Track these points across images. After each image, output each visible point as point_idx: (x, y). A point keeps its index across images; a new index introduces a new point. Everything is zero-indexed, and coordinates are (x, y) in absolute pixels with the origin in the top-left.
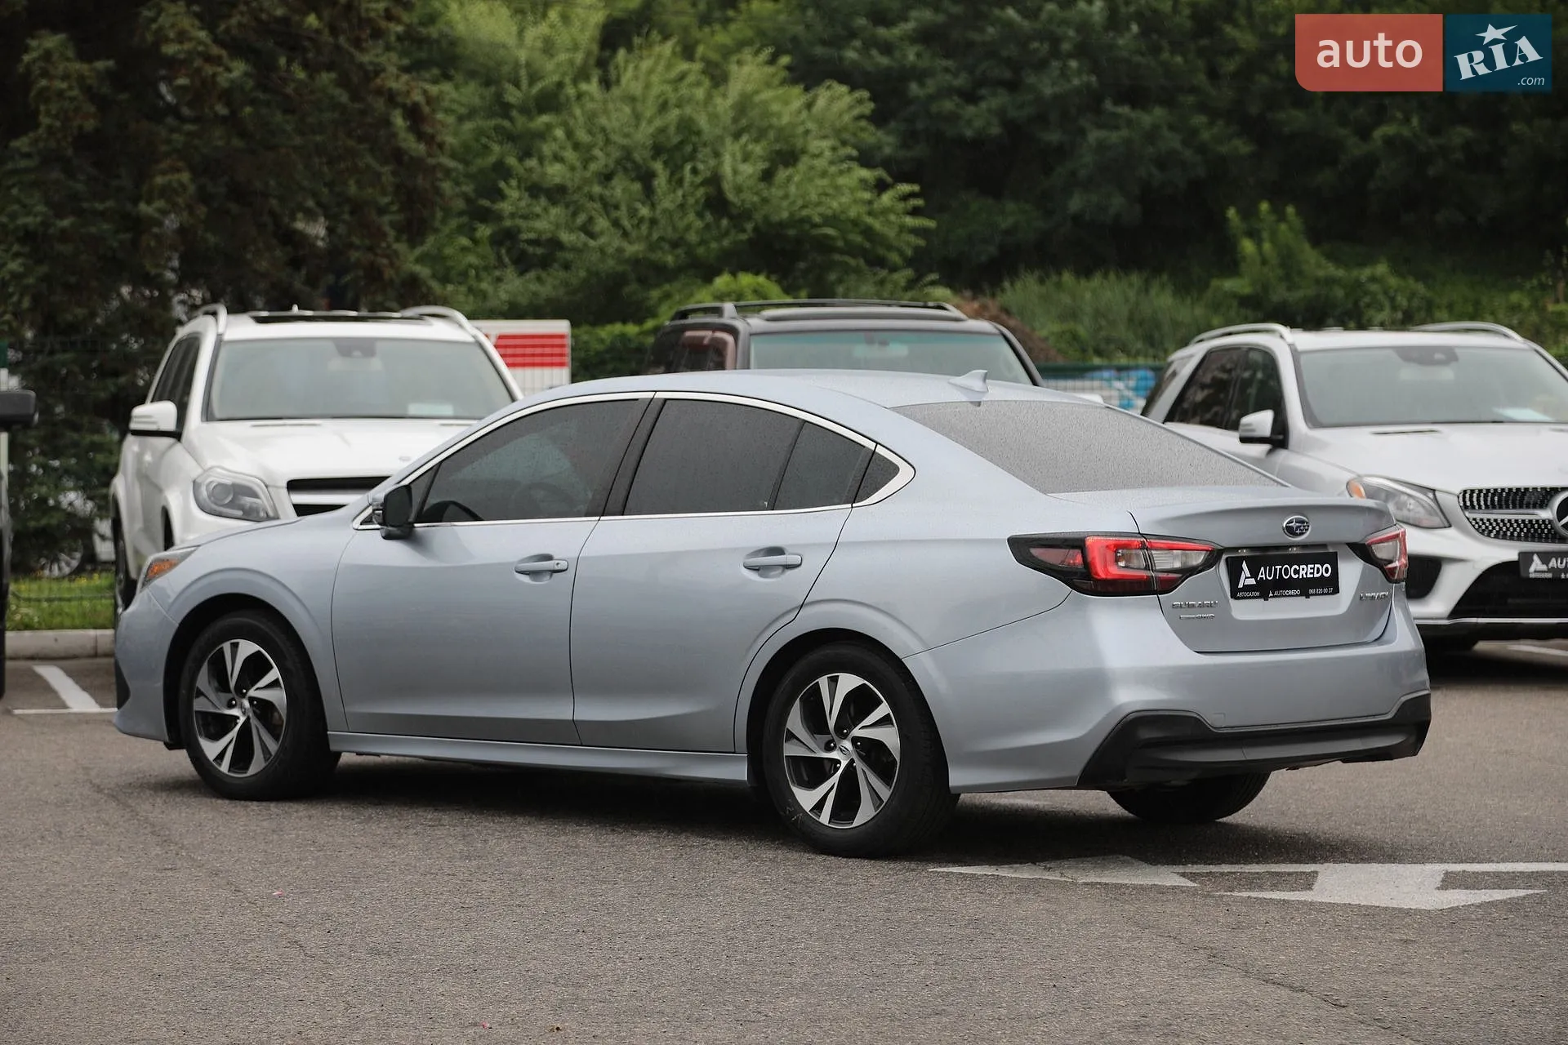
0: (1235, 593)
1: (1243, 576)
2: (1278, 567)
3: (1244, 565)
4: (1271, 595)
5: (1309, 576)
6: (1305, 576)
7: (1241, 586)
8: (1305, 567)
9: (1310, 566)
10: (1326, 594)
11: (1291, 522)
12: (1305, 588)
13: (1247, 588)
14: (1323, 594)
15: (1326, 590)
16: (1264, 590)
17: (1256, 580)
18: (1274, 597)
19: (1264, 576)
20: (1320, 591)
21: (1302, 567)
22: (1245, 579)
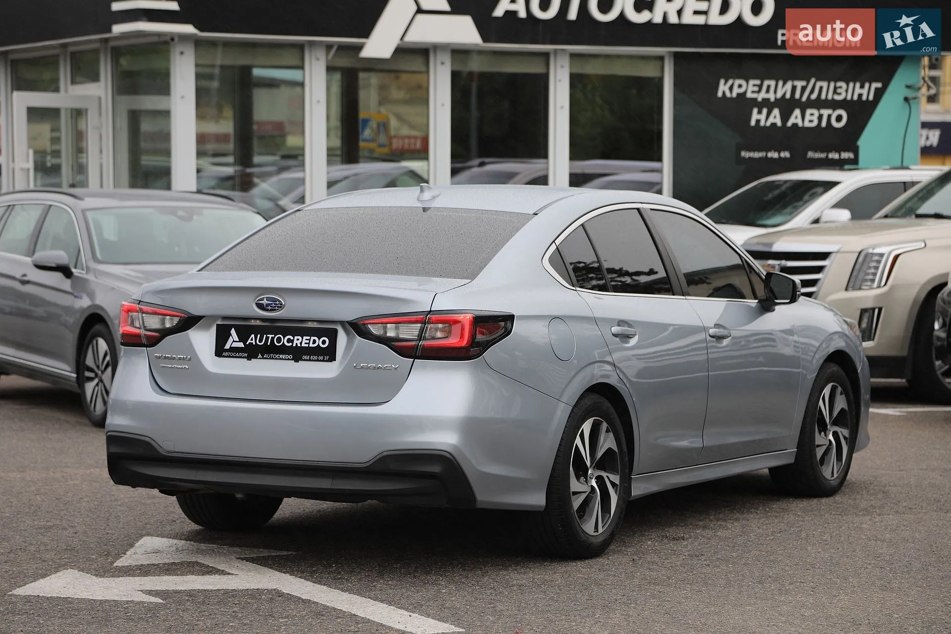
0: (220, 351)
1: (230, 340)
2: (270, 336)
3: (233, 331)
4: (260, 356)
5: (303, 345)
6: (299, 345)
7: (227, 347)
8: (300, 338)
9: (305, 338)
10: (321, 361)
11: (262, 299)
12: (298, 354)
13: (232, 349)
14: (318, 360)
15: (321, 358)
16: (251, 353)
17: (245, 344)
18: (263, 358)
19: (253, 342)
20: (316, 357)
21: (296, 338)
22: (233, 340)
